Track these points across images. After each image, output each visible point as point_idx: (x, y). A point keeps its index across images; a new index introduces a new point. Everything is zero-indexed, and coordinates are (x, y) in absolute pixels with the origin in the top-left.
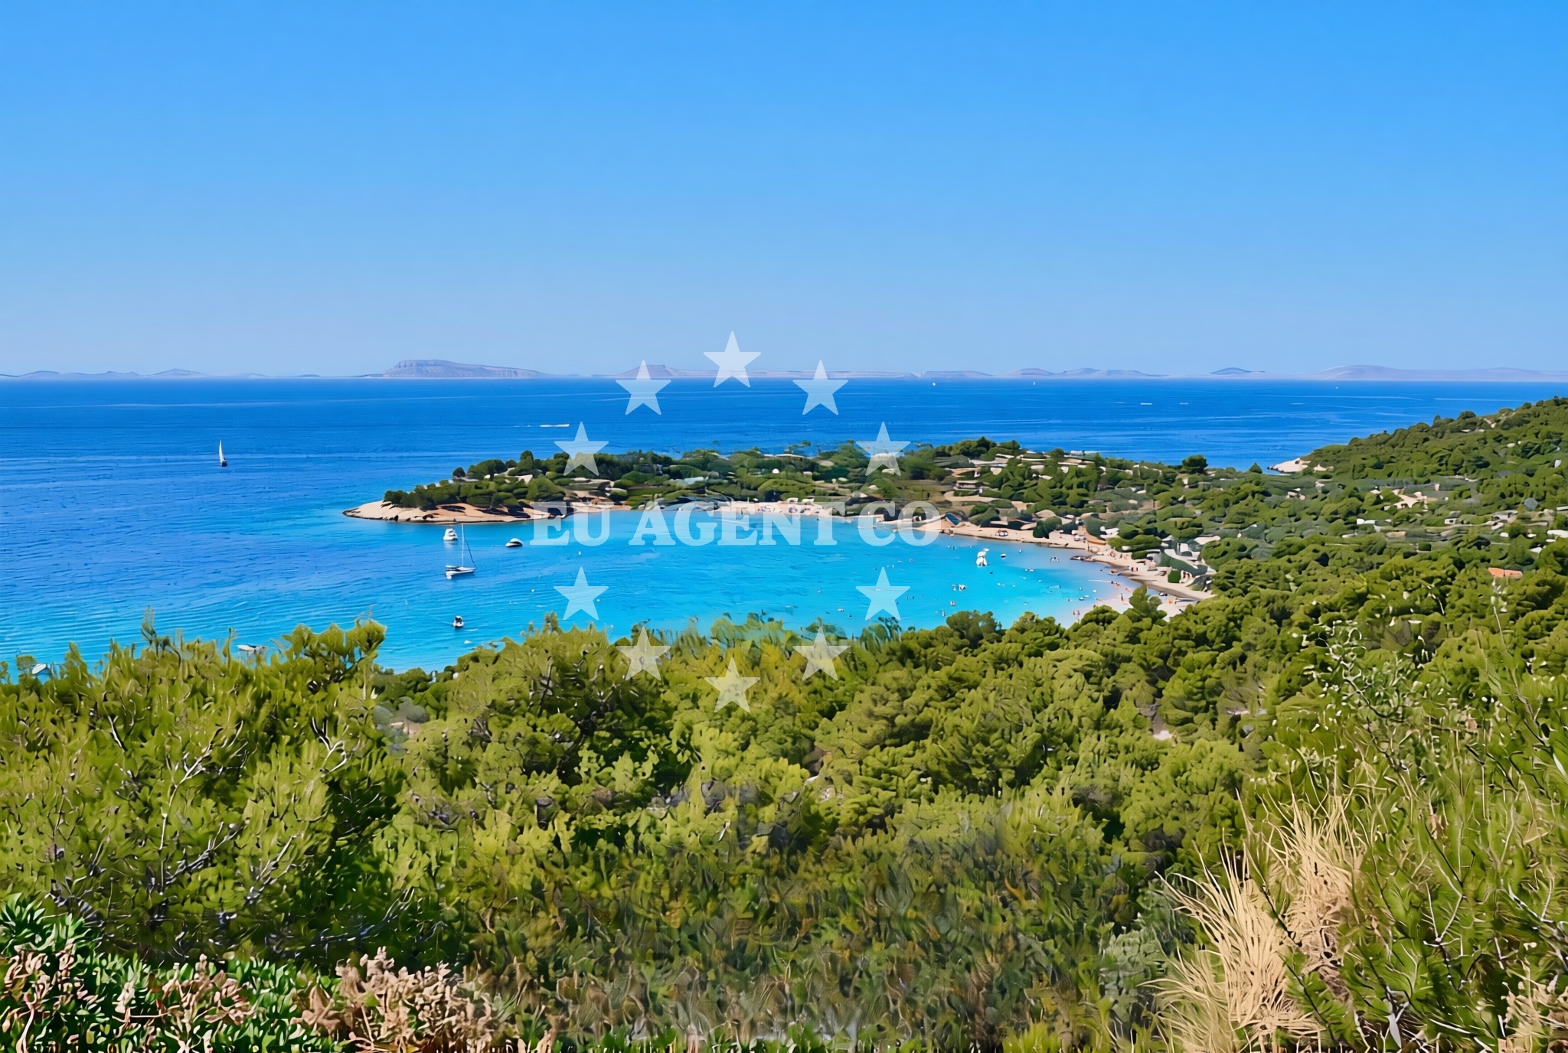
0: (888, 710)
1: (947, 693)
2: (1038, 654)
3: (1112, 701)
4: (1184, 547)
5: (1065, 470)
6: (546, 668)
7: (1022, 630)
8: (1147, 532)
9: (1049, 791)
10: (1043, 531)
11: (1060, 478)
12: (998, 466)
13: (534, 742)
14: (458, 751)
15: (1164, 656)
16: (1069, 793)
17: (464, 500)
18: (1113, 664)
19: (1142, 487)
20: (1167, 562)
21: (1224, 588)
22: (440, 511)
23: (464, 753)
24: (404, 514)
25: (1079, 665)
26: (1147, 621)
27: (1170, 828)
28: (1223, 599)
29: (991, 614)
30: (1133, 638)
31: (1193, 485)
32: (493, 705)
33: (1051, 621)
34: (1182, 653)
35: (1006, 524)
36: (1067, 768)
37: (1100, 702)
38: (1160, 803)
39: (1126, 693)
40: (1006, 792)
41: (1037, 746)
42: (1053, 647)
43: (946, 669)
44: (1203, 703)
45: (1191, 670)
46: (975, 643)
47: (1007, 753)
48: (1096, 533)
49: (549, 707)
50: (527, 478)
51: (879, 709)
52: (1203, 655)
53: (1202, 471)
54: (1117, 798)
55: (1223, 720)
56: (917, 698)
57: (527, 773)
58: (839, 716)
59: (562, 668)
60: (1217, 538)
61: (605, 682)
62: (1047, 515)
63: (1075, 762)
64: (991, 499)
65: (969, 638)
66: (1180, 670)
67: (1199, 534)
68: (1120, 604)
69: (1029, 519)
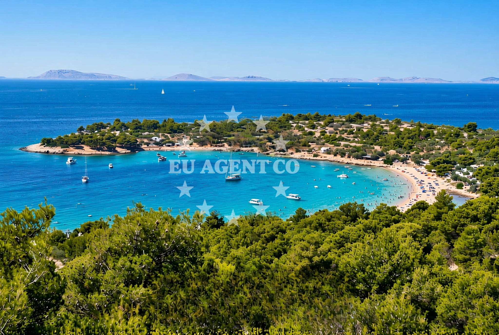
0: (309, 254)
1: (340, 245)
2: (388, 226)
3: (428, 249)
4: (465, 170)
5: (402, 130)
6: (137, 230)
7: (379, 213)
8: (444, 162)
9: (398, 295)
10: (389, 161)
11: (399, 134)
12: (366, 127)
13: (131, 269)
14: (91, 275)
15: (455, 227)
16: (409, 297)
17: (83, 143)
18: (427, 230)
19: (442, 139)
20: (456, 178)
21: (486, 192)
22: (71, 148)
23: (93, 275)
24: (52, 150)
25: (410, 231)
26: (446, 208)
27: (460, 315)
28: (486, 197)
29: (363, 205)
30: (438, 218)
31: (470, 137)
32: (109, 250)
33: (394, 208)
34: (464, 225)
35: (370, 157)
36: (407, 285)
37: (421, 251)
38: (454, 303)
39: (435, 246)
40: (374, 296)
41: (390, 273)
42: (396, 222)
43: (339, 232)
44: (476, 251)
45: (469, 233)
46: (354, 219)
47: (375, 276)
48: (419, 163)
49: (138, 251)
50: (118, 133)
51: (304, 253)
52: (475, 227)
53: (475, 130)
54: (433, 300)
55: (486, 260)
56: (324, 247)
57: (127, 285)
58: (283, 257)
59: (145, 231)
60: (482, 166)
61: (168, 238)
62: (392, 152)
63: (410, 281)
64: (361, 145)
65: (351, 216)
66: (463, 234)
67: (473, 163)
68: (431, 200)
69: (382, 155)
